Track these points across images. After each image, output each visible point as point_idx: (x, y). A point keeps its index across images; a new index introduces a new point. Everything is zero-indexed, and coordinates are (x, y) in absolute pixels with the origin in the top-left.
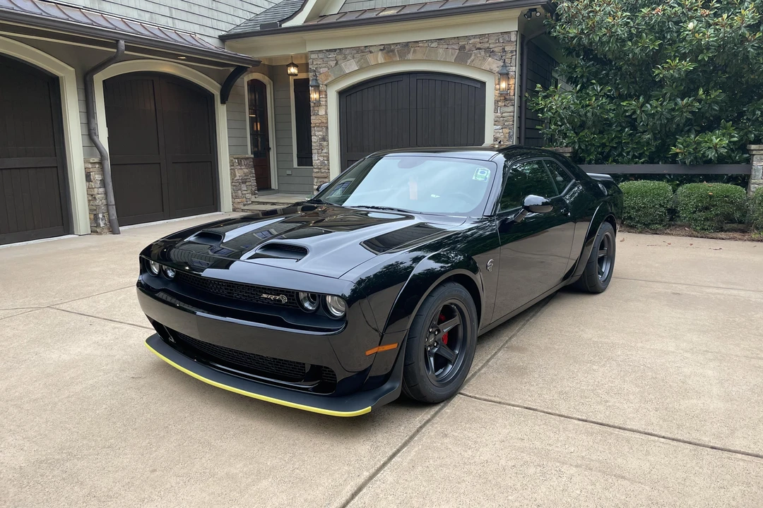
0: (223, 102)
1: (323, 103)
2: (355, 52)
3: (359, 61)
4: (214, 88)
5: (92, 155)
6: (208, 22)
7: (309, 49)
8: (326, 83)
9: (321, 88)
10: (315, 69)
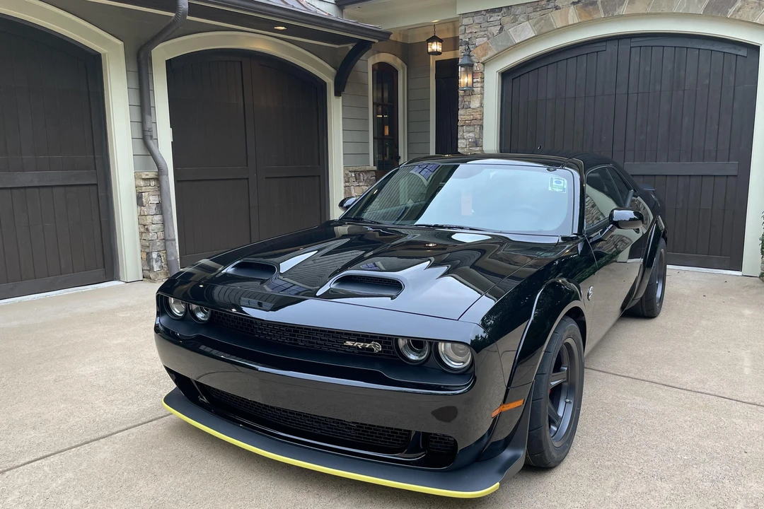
0: (338, 93)
1: (477, 90)
2: (532, 9)
3: (537, 23)
4: (325, 73)
5: (147, 168)
7: (460, 11)
8: (483, 59)
9: (475, 68)
10: (467, 40)
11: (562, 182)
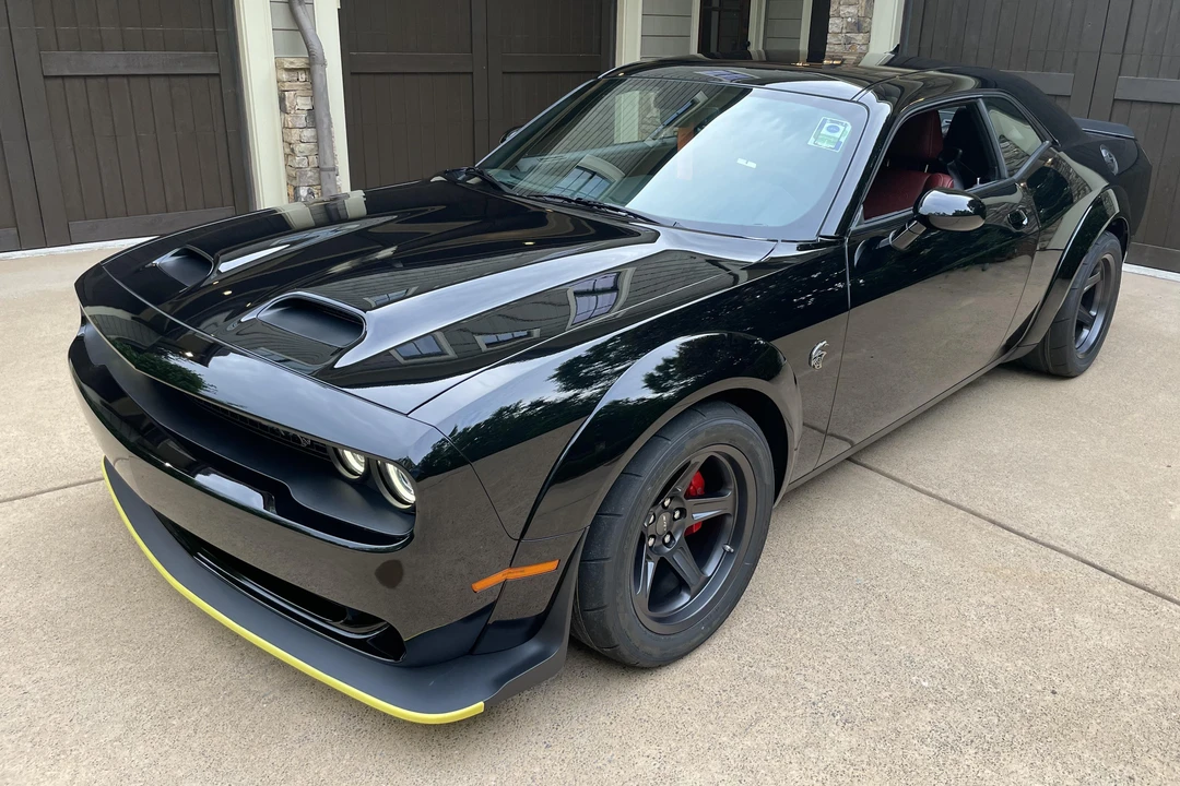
5: (293, 51)
11: (842, 128)
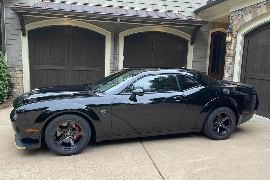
0: (192, 44)
3: (253, 14)
5: (114, 67)
6: (189, 5)
7: (231, 11)
8: (236, 30)
10: (232, 22)
